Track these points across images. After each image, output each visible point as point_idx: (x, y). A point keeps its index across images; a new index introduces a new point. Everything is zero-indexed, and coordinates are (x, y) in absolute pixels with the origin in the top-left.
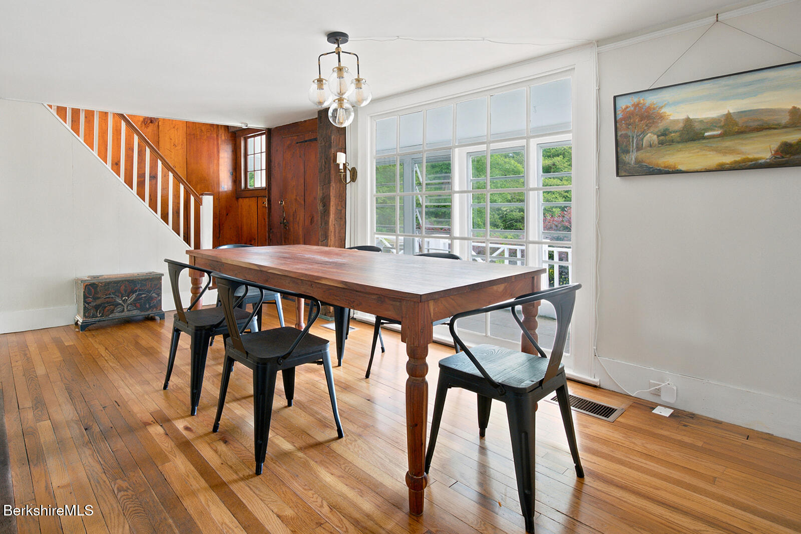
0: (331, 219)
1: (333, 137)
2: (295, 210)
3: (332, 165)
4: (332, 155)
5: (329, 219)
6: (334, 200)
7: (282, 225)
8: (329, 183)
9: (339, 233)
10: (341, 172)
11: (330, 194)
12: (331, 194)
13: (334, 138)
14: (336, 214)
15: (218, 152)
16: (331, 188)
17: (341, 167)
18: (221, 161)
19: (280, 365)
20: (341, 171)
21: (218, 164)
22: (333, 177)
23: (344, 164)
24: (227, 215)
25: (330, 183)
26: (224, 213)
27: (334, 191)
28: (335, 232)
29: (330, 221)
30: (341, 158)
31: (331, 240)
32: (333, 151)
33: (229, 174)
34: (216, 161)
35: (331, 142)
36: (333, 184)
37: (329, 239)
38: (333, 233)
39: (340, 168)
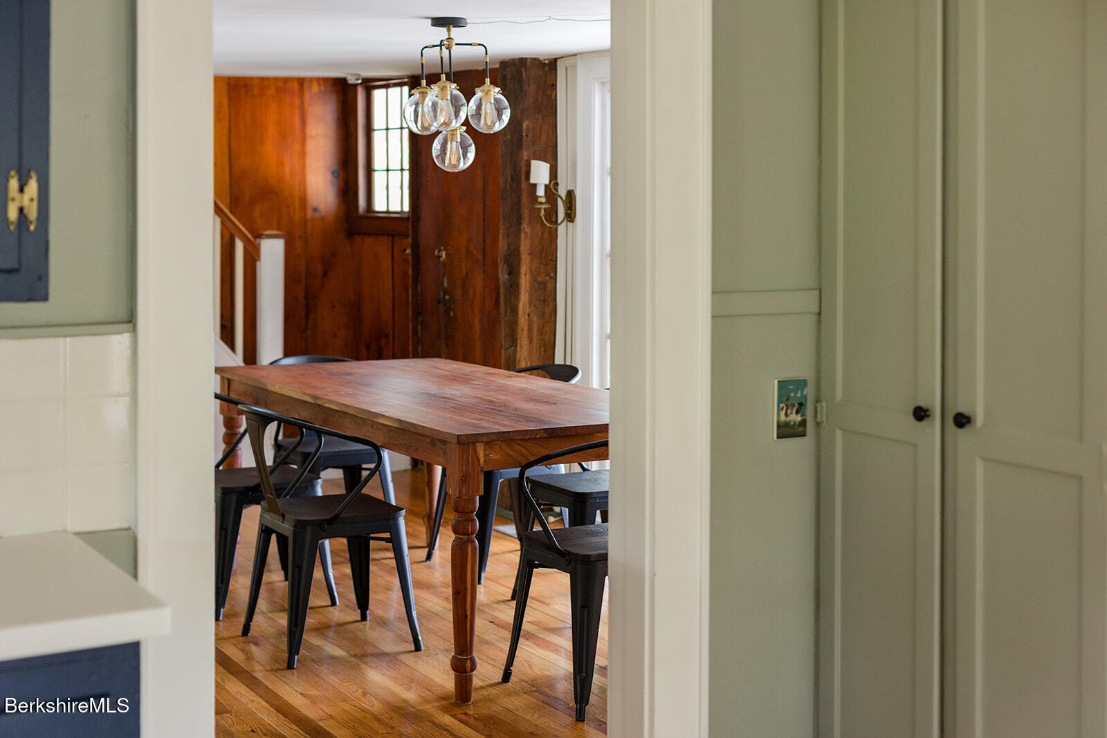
0: (521, 303)
1: (525, 125)
2: (467, 273)
3: (523, 185)
4: (523, 164)
5: (518, 302)
6: (528, 262)
7: (441, 306)
8: (519, 223)
9: (541, 332)
10: (541, 203)
11: (519, 247)
12: (522, 248)
13: (528, 128)
14: (532, 292)
15: (304, 123)
16: (523, 235)
17: (541, 192)
18: (311, 146)
19: (324, 531)
20: (539, 200)
21: (303, 154)
22: (525, 212)
23: (546, 186)
24: (325, 274)
25: (521, 224)
26: (319, 269)
27: (528, 240)
28: (530, 330)
29: (521, 307)
30: (540, 173)
31: (521, 347)
32: (525, 154)
33: (329, 176)
34: (297, 147)
35: (522, 135)
36: (526, 227)
37: (518, 345)
38: (526, 332)
39: (538, 194)
